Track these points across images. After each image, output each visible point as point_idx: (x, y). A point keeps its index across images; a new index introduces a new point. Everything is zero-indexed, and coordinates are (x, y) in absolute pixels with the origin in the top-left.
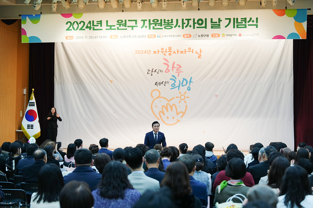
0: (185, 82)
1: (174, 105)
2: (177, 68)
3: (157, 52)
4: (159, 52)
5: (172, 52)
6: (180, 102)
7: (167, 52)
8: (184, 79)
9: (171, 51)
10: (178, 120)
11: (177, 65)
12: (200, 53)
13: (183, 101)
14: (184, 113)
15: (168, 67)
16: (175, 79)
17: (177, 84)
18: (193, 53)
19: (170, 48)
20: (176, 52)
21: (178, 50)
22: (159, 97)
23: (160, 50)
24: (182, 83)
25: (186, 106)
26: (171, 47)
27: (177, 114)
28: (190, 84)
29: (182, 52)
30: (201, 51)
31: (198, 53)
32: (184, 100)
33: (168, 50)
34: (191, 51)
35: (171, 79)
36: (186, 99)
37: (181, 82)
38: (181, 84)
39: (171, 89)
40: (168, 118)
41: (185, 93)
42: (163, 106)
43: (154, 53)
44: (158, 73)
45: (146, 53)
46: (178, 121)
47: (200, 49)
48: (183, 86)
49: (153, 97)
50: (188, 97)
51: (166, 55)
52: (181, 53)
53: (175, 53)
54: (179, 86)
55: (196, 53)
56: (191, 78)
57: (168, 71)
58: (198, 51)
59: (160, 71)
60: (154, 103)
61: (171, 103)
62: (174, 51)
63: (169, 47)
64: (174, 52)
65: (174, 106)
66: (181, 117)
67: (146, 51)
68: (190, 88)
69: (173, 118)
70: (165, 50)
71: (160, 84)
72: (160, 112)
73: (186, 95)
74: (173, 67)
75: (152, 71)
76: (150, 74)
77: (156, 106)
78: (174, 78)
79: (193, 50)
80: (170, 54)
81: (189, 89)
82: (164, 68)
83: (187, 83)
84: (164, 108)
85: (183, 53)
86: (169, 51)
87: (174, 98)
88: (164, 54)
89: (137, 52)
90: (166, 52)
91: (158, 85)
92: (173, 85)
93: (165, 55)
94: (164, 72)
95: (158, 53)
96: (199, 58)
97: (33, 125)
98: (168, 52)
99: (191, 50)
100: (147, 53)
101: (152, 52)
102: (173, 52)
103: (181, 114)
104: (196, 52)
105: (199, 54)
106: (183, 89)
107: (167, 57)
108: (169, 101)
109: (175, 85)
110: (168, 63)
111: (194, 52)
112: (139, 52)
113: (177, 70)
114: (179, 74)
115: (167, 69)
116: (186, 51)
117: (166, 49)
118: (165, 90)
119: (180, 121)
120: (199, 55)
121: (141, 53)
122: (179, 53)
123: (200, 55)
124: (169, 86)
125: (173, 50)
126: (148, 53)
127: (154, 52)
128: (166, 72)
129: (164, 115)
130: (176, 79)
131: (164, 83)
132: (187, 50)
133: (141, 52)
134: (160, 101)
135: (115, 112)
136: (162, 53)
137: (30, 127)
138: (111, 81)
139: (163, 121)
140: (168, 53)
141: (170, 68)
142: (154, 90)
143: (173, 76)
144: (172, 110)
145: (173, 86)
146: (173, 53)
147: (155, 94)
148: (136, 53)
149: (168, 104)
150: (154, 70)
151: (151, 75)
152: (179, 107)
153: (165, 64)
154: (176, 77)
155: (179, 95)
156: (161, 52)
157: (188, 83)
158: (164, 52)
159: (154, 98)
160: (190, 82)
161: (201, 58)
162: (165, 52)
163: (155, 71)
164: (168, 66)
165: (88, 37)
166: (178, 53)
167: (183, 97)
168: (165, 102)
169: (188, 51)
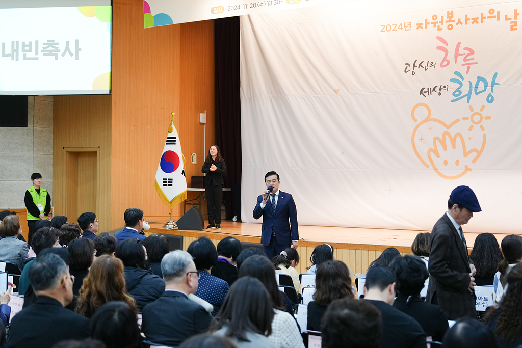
0: (481, 84)
1: (459, 134)
2: (465, 56)
3: (423, 26)
4: (429, 24)
5: (454, 21)
6: (471, 128)
7: (444, 22)
8: (479, 78)
9: (452, 19)
10: (466, 167)
11: (465, 49)
12: (516, 18)
13: (477, 127)
14: (479, 153)
15: (446, 56)
16: (461, 80)
17: (465, 90)
18: (498, 19)
19: (450, 15)
20: (463, 21)
21: (466, 16)
22: (427, 120)
23: (430, 20)
24: (476, 87)
25: (484, 136)
26: (452, 12)
27: (466, 154)
28: (492, 89)
29: (475, 20)
30: (516, 14)
31: (510, 19)
32: (479, 125)
33: (446, 19)
34: (495, 17)
35: (452, 80)
36: (485, 123)
37: (473, 86)
38: (473, 89)
39: (452, 101)
40: (446, 163)
41: (483, 108)
42: (436, 138)
43: (417, 28)
44: (426, 70)
45: (401, 29)
46: (468, 169)
47: (516, 11)
48: (477, 94)
49: (415, 120)
50: (488, 118)
51: (441, 29)
52: (473, 23)
53: (461, 24)
54: (469, 95)
55: (507, 19)
56: (496, 75)
57: (445, 63)
58: (511, 15)
59: (429, 65)
60: (417, 133)
61: (453, 131)
62: (459, 20)
63: (448, 12)
64: (459, 22)
65: (458, 138)
66: (474, 161)
67: (401, 24)
68: (492, 97)
69: (457, 163)
70: (439, 20)
71: (429, 91)
72: (430, 150)
73: (485, 113)
74: (457, 55)
75: (414, 66)
76: (411, 72)
77: (421, 139)
78: (458, 78)
79: (498, 13)
80: (450, 28)
81: (490, 100)
82: (438, 57)
83: (486, 86)
84: (437, 142)
85: (477, 22)
86: (448, 20)
87: (458, 120)
88: (439, 27)
89: (385, 29)
90: (442, 23)
91: (426, 94)
92: (457, 93)
93: (439, 29)
94: (438, 65)
95: (426, 27)
96: (512, 29)
97: (172, 180)
98: (447, 22)
99: (495, 14)
100: (404, 28)
101: (414, 26)
102: (457, 21)
103: (474, 154)
104: (506, 16)
105: (513, 20)
106: (478, 101)
107: (445, 33)
108: (448, 127)
109: (460, 92)
110: (447, 45)
111: (502, 17)
112: (389, 27)
113: (465, 60)
114: (469, 68)
115: (444, 59)
116: (485, 18)
117: (442, 17)
118: (440, 104)
119: (471, 170)
120: (511, 23)
121: (392, 29)
122: (470, 22)
123: (516, 23)
124: (447, 95)
125: (456, 18)
126: (406, 30)
127: (417, 25)
128: (441, 66)
129: (438, 156)
130: (463, 79)
131: (437, 89)
132: (486, 14)
133: (393, 27)
134: (430, 128)
135: (343, 153)
136: (435, 26)
137: (168, 184)
138: (336, 92)
139: (436, 169)
140: (446, 25)
141: (451, 57)
142: (417, 106)
143: (456, 73)
144: (454, 147)
145: (457, 95)
146: (457, 24)
147: (421, 113)
148: (382, 31)
149: (446, 133)
150: (417, 64)
151: (413, 75)
152: (470, 138)
153: (439, 48)
154: (464, 74)
155: (469, 114)
156: (432, 23)
157: (489, 88)
158: (437, 23)
159: (418, 122)
160: (494, 83)
161: (516, 29)
162: (440, 22)
163: (420, 65)
164: (446, 52)
165: (249, 6)
166: (466, 23)
167: (477, 118)
168: (439, 130)
169: (488, 17)
